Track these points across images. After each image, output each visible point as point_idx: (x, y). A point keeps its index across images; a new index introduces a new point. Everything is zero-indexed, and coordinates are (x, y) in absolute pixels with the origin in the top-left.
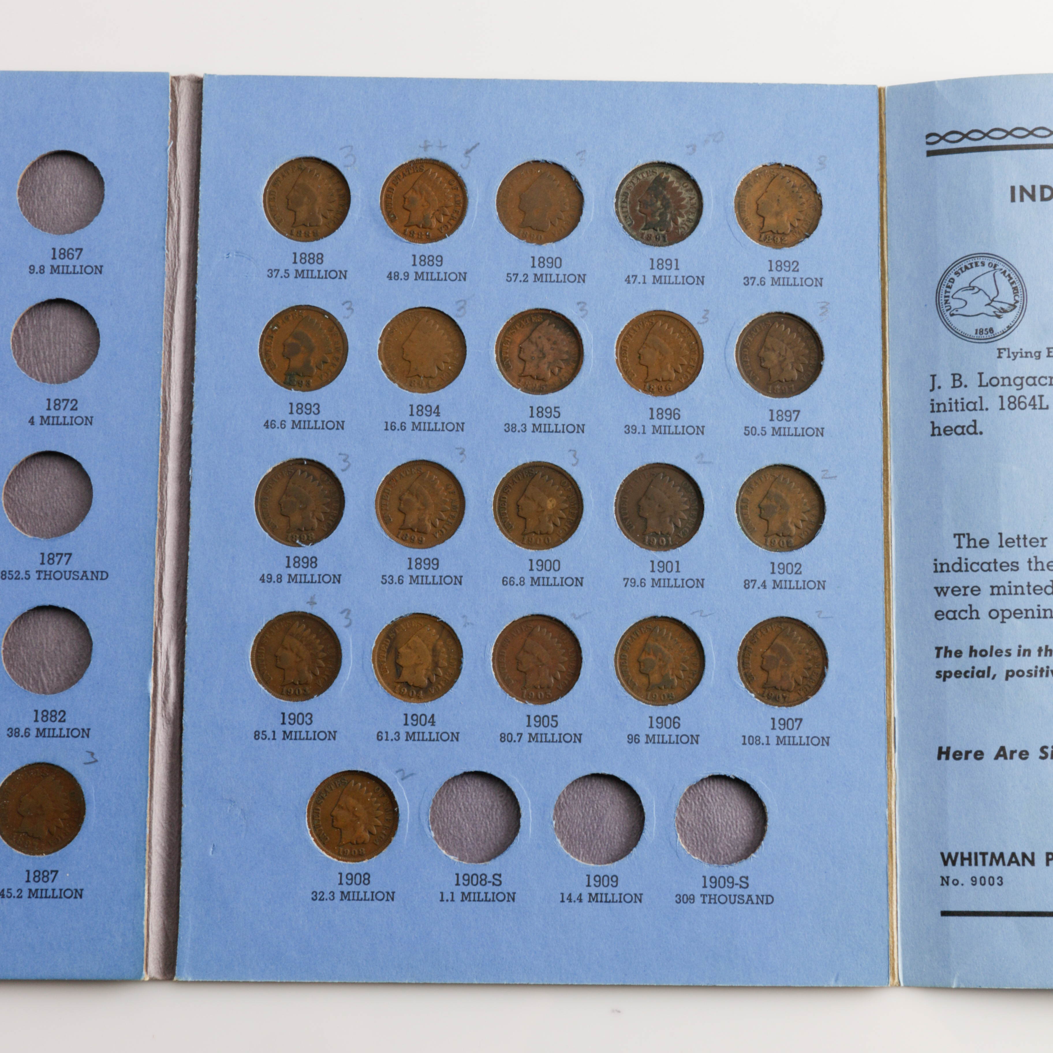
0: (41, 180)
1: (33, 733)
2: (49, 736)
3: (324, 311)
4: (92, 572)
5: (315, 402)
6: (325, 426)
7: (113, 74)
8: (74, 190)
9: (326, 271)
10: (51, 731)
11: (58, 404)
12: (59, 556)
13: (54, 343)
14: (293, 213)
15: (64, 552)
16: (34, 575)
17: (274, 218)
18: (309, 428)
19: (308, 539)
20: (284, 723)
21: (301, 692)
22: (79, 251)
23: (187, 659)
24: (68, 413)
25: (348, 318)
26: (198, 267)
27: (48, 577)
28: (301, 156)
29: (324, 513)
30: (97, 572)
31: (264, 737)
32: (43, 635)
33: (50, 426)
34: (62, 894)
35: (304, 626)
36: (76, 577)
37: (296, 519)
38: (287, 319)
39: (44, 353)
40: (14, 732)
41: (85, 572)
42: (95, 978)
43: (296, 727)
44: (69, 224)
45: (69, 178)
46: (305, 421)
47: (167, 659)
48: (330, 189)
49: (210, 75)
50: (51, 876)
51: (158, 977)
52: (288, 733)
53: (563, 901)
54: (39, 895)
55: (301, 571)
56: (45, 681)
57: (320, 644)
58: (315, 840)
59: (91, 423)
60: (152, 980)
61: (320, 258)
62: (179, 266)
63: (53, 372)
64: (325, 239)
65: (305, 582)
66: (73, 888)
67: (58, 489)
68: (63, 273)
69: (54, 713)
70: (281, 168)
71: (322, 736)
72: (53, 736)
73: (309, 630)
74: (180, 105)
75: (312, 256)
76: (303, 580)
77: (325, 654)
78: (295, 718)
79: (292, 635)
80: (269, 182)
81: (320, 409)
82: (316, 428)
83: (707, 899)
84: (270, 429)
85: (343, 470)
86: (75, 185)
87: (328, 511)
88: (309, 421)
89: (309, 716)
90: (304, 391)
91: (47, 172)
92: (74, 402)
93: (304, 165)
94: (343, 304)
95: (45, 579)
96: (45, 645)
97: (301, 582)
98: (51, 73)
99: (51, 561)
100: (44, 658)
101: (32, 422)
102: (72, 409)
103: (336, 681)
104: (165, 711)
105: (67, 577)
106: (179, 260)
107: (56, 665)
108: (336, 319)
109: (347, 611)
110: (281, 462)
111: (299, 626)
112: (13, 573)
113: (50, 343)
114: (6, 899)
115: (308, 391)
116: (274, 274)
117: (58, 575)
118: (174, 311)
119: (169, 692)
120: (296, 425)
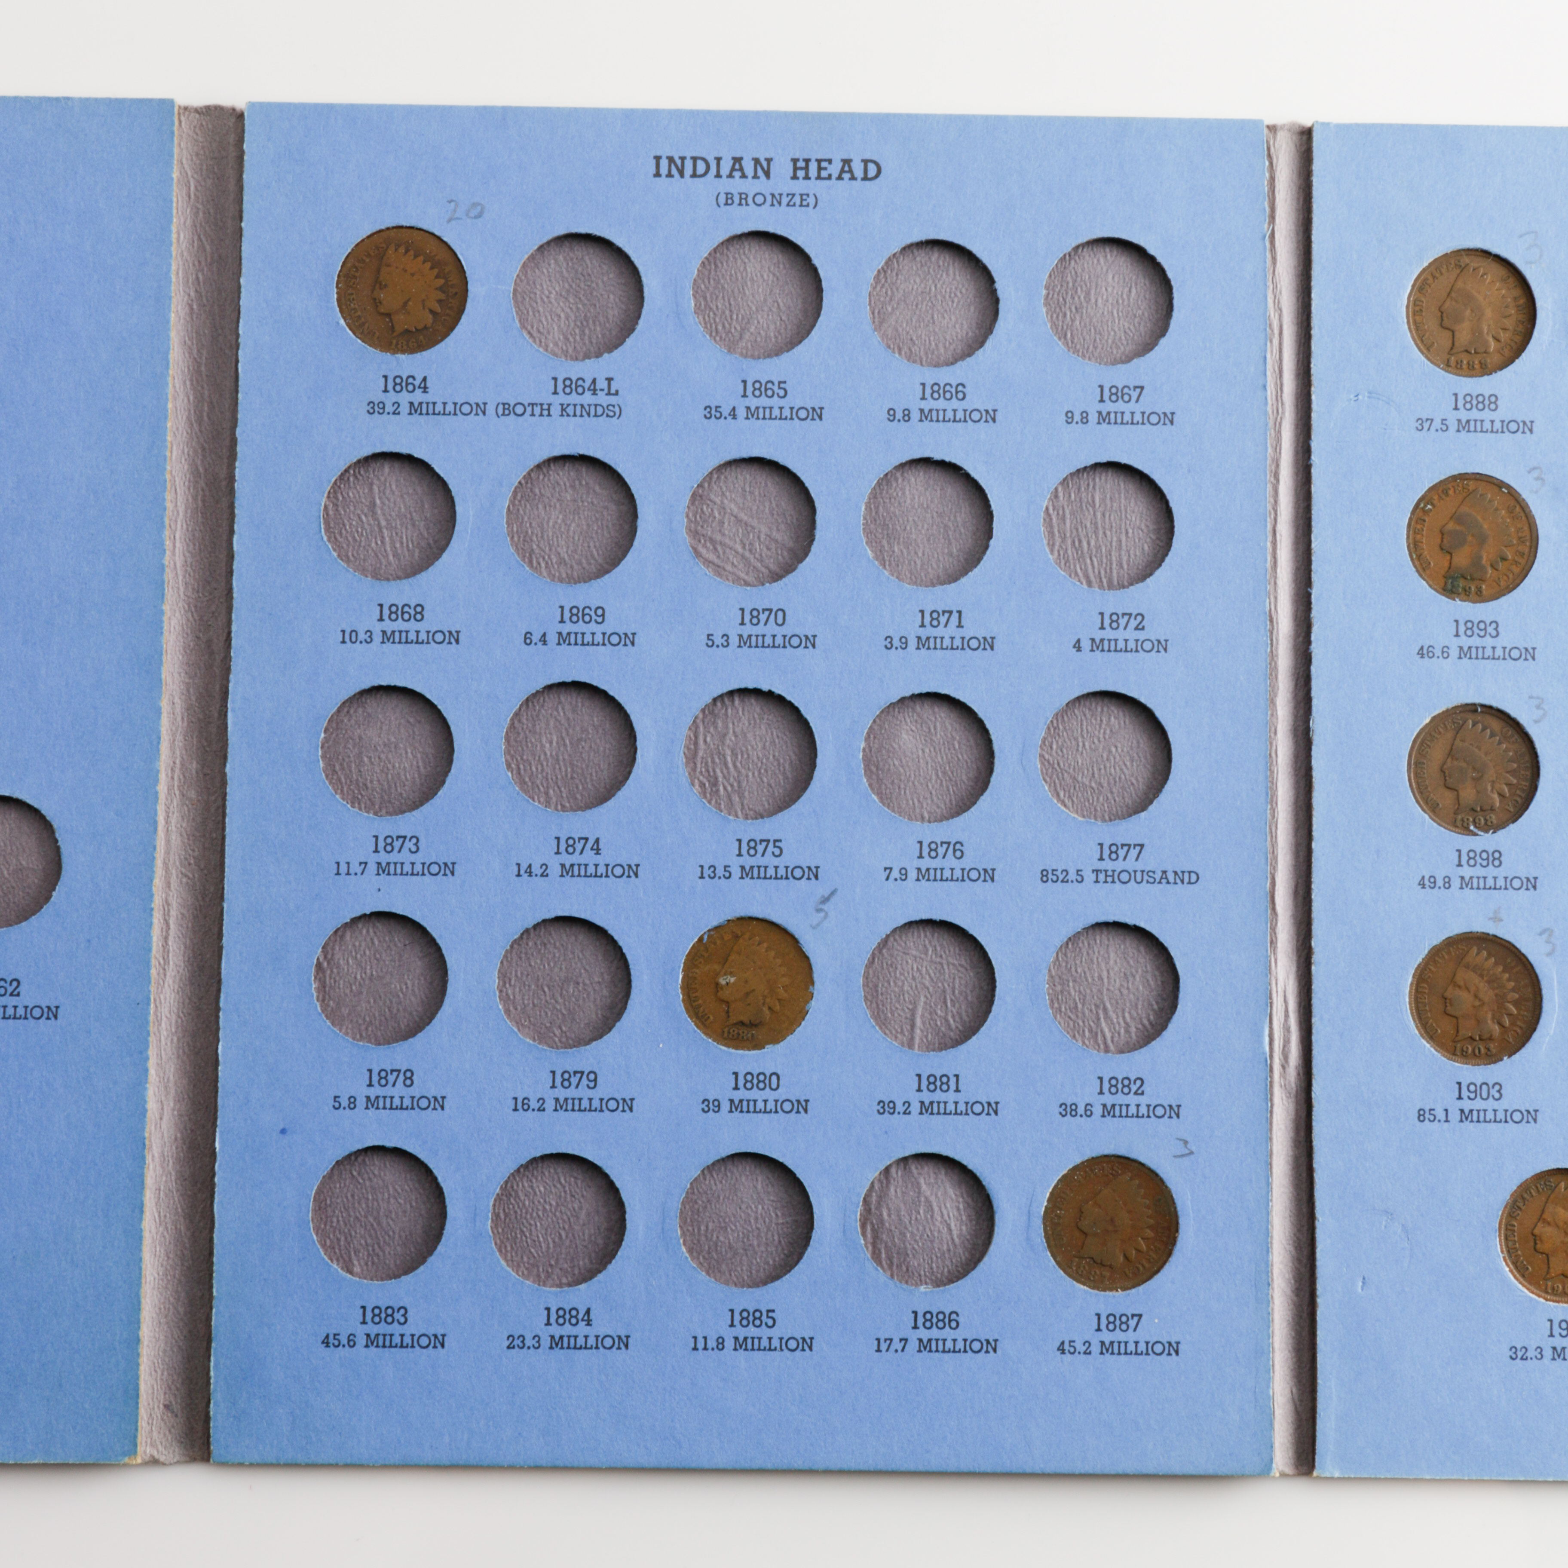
0: (1075, 281)
1: (1098, 1110)
2: (1121, 1116)
3: (1502, 482)
4: (1176, 873)
5: (1492, 619)
6: (1507, 655)
7: (1181, 121)
8: (1125, 296)
9: (1503, 422)
10: (1124, 1109)
11: (1115, 620)
12: (1126, 848)
13: (1104, 528)
14: (1450, 333)
15: (1132, 843)
16: (1090, 877)
17: (1422, 341)
18: (1483, 658)
19: (1486, 824)
20: (1460, 1098)
21: (1483, 1050)
22: (1138, 390)
23: (1315, 1001)
24: (1131, 634)
25: (1536, 492)
26: (1313, 415)
27: (1109, 879)
28: (1460, 247)
30: (1183, 872)
31: (1432, 1118)
32: (1103, 965)
33: (1106, 653)
34: (1150, 1349)
35: (1485, 953)
36: (1151, 880)
37: (1468, 794)
38: (1446, 492)
39: (1089, 543)
40: (1069, 1110)
41: (1164, 872)
42: (1202, 1473)
43: (1478, 1104)
44: (1118, 348)
45: (1116, 279)
46: (1477, 648)
47: (1285, 1001)
48: (1503, 297)
49: (1323, 124)
50: (1132, 1323)
52: (1467, 1112)
54: (1116, 1351)
55: (1479, 871)
56: (1108, 1035)
57: (1509, 980)
58: (1511, 1271)
59: (1165, 650)
60: (1283, 1475)
61: (1493, 401)
62: (1283, 413)
63: (1103, 572)
64: (1499, 373)
65: (1485, 888)
66: (1164, 1341)
67: (1116, 747)
68: (1116, 423)
69: (1126, 1082)
70: (1430, 264)
71: (1517, 1117)
72: (1127, 1116)
73: (1493, 960)
74: (1279, 169)
75: (1480, 399)
76: (1482, 885)
77: (1517, 996)
78: (1476, 1091)
79: (1467, 967)
80: (1413, 286)
81: (1500, 629)
82: (1494, 658)
84: (1426, 659)
85: (1536, 722)
86: (1127, 290)
87: (1515, 781)
88: (1484, 648)
89: (1497, 1087)
90: (1474, 602)
91: (1083, 270)
92: (1139, 618)
93: (1466, 260)
94: (1529, 472)
95: (1106, 882)
96: (1106, 980)
97: (1478, 888)
98: (1088, 119)
99: (1114, 856)
100: (1106, 998)
101: (1078, 646)
102: (1136, 628)
103: (1536, 1036)
104: (1285, 1079)
105: (1139, 879)
106: (1282, 404)
107: (1123, 1010)
108: (1519, 495)
109: (1547, 932)
110: (1444, 709)
111: (1478, 954)
112: (1058, 873)
113: (1097, 528)
114: (1068, 1355)
116: (1426, 425)
117: (1124, 877)
118: (1278, 481)
119: (1289, 1051)
120: (1465, 653)
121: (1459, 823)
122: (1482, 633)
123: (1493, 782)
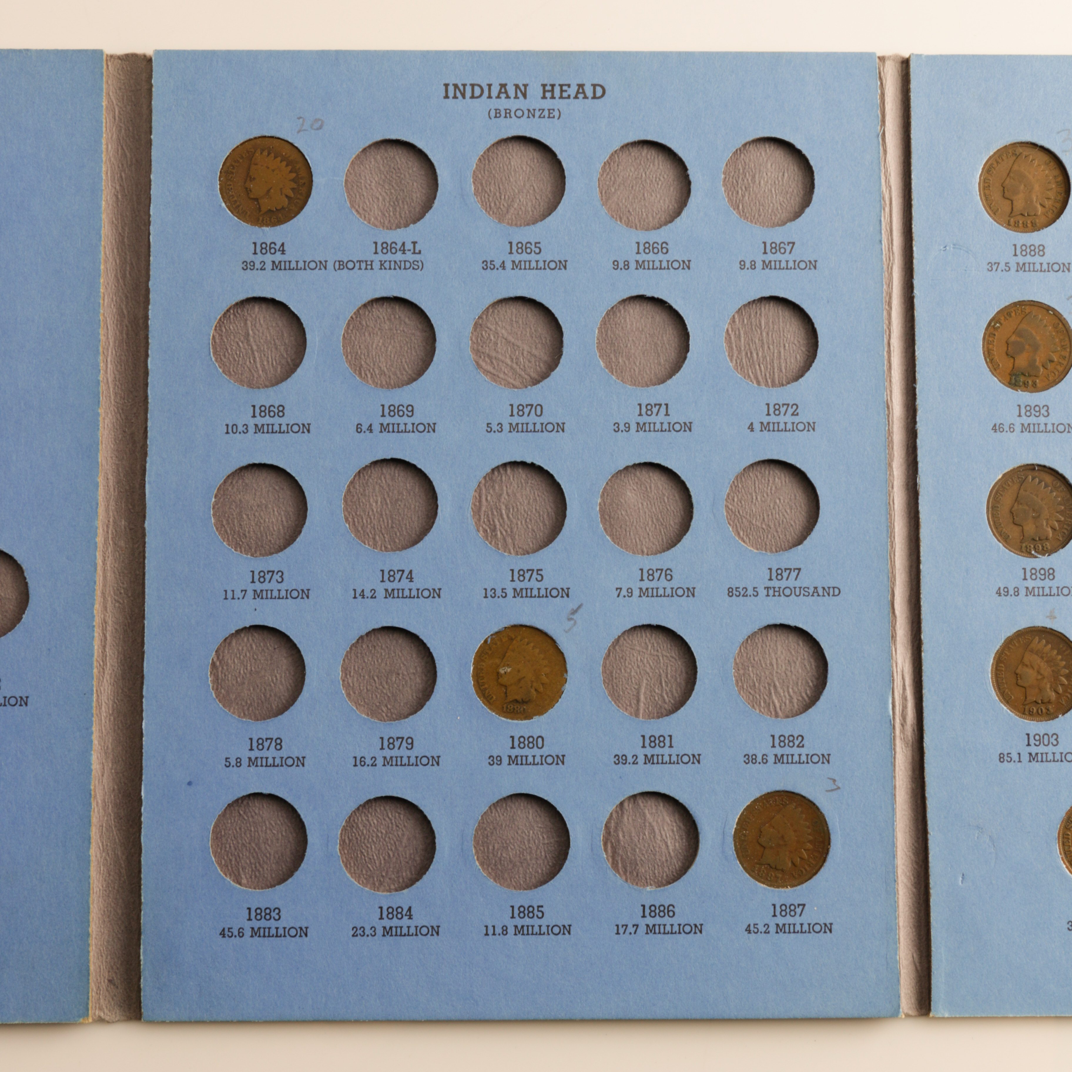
0: (744, 169)
1: (771, 759)
2: (788, 763)
3: (1049, 306)
4: (824, 588)
5: (1044, 404)
6: (1056, 429)
7: (817, 54)
8: (780, 179)
9: (1048, 264)
10: (790, 757)
11: (777, 409)
12: (788, 571)
13: (768, 343)
14: (1010, 202)
15: (792, 567)
16: (763, 592)
17: (990, 208)
18: (1038, 432)
19: (1043, 549)
20: (1029, 745)
21: (1044, 710)
22: (791, 245)
23: (924, 678)
24: (789, 418)
26: (915, 261)
27: (777, 594)
28: (1016, 141)
29: (1058, 521)
30: (829, 588)
31: (1009, 759)
32: (773, 655)
33: (771, 433)
34: (811, 928)
35: (1044, 641)
36: (807, 594)
37: (1030, 528)
38: (1009, 314)
39: (757, 354)
40: (750, 759)
41: (816, 588)
42: (850, 1016)
43: (1042, 749)
44: (776, 215)
45: (773, 167)
46: (1034, 424)
47: (903, 678)
48: (1047, 176)
49: (917, 55)
50: (798, 910)
51: (911, 1012)
52: (1034, 755)
54: (787, 930)
55: (1039, 583)
56: (778, 705)
57: (1062, 660)
58: (1067, 867)
59: (814, 429)
60: (907, 1016)
61: (1041, 250)
62: (894, 260)
63: (768, 375)
64: (1045, 229)
65: (1043, 595)
66: (821, 923)
67: (780, 499)
68: (775, 268)
69: (791, 738)
70: (995, 153)
71: (1069, 757)
72: (792, 763)
74: (887, 87)
75: (1032, 248)
76: (1041, 593)
78: (1040, 739)
79: (1032, 651)
80: (983, 169)
81: (1050, 411)
82: (1046, 432)
84: (998, 433)
86: (781, 174)
87: (1063, 519)
88: (1039, 424)
89: (1055, 737)
90: (1031, 392)
91: (750, 160)
92: (795, 407)
93: (1020, 150)
94: (1068, 299)
95: (774, 596)
96: (775, 666)
97: (1039, 595)
98: (752, 53)
99: (779, 577)
100: (775, 679)
101: (751, 428)
102: (793, 415)
104: (904, 734)
105: (797, 593)
106: (893, 253)
107: (788, 687)
108: (1062, 315)
110: (1011, 468)
112: (740, 590)
113: (763, 343)
114: (753, 934)
115: (1035, 392)
116: (995, 267)
117: (787, 592)
118: (891, 308)
119: (907, 714)
120: (1025, 428)
121: (1024, 549)
122: (1037, 414)
123: (1047, 519)
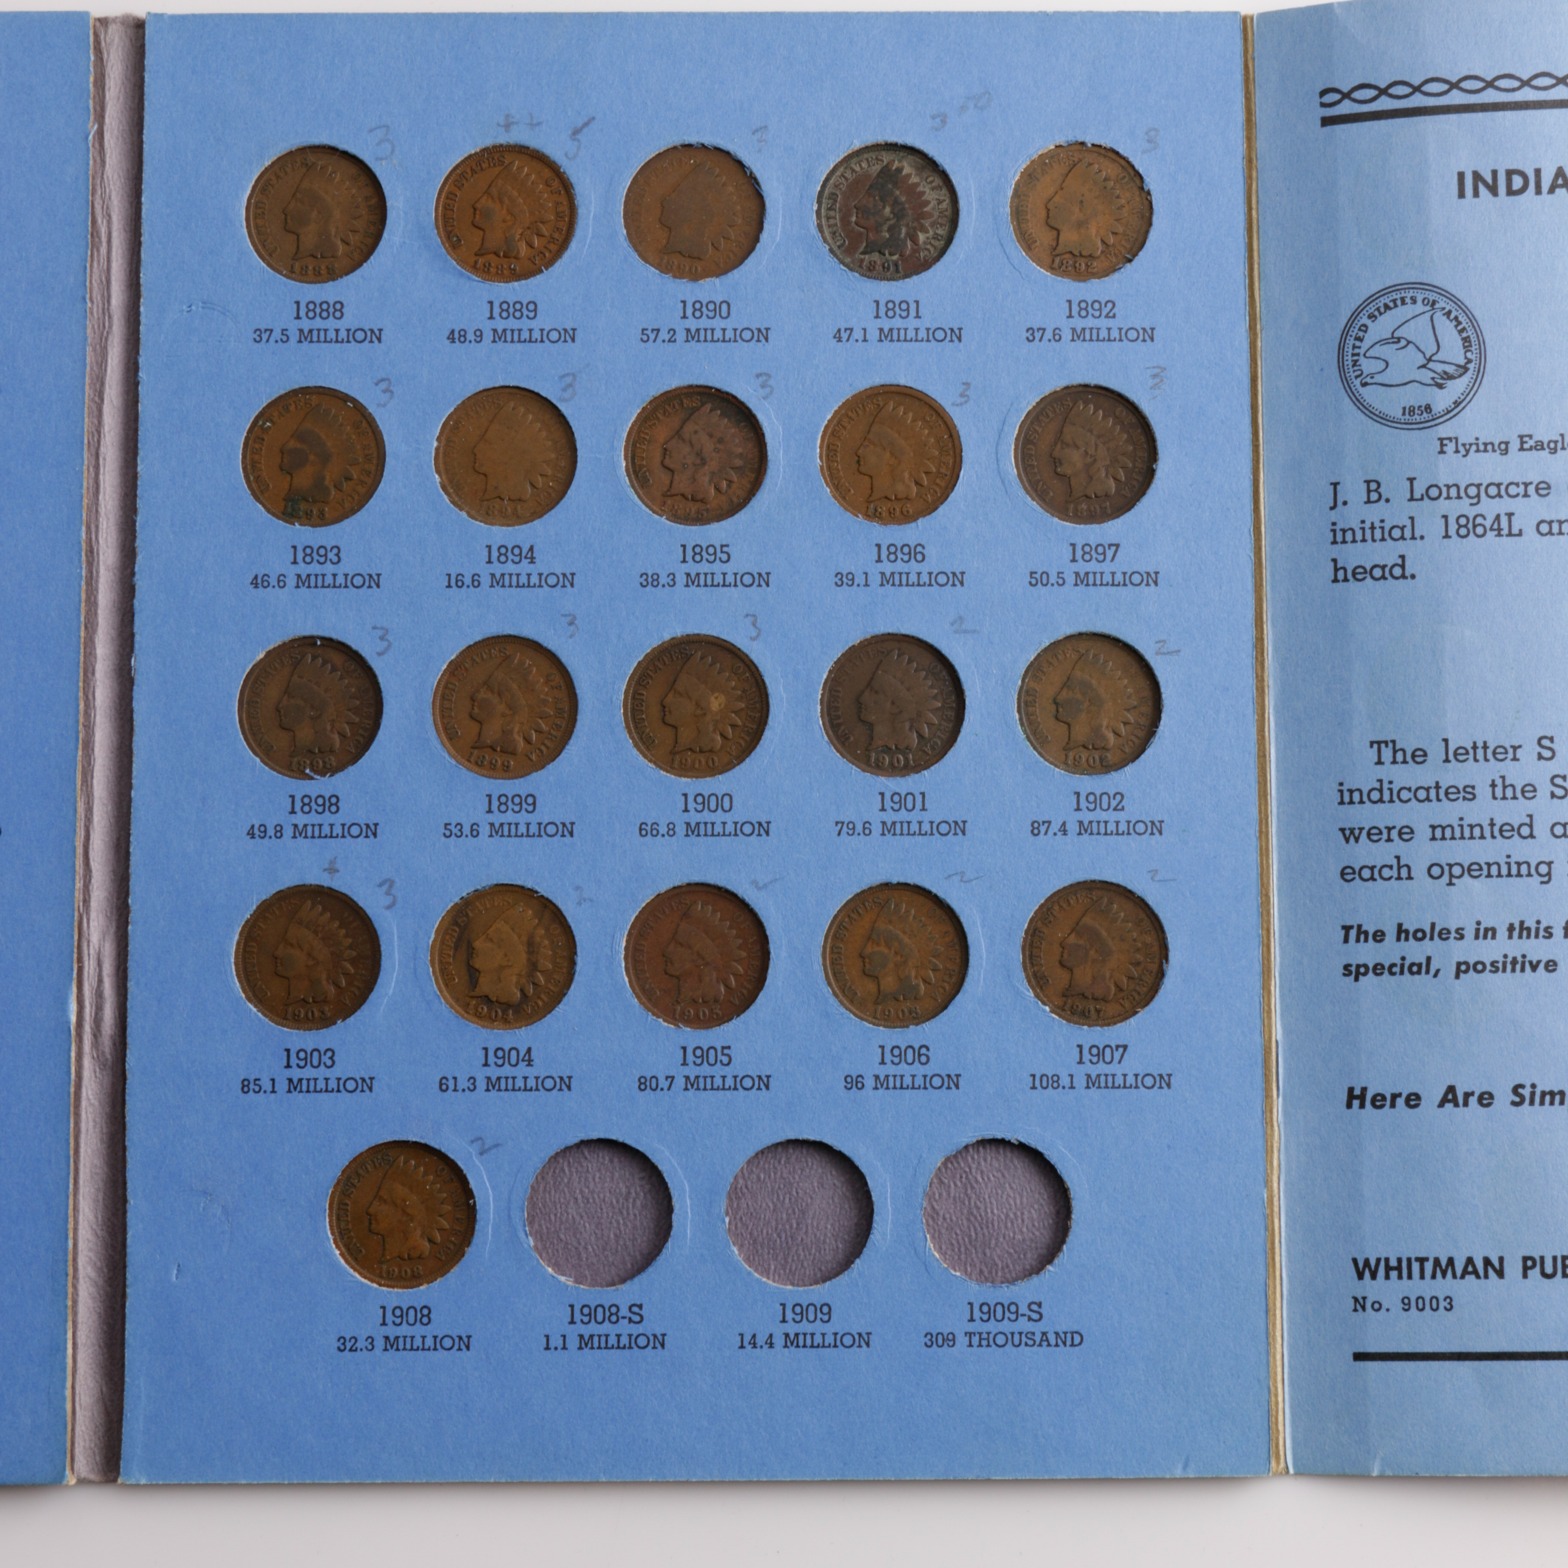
3: (347, 395)
5: (334, 543)
6: (349, 582)
9: (348, 330)
17: (264, 246)
18: (323, 586)
19: (324, 767)
21: (317, 1014)
23: (131, 964)
25: (384, 406)
26: (142, 328)
28: (305, 144)
29: (351, 724)
31: (257, 1089)
37: (305, 734)
38: (287, 409)
43: (309, 1072)
46: (316, 576)
47: (100, 964)
48: (353, 196)
49: (156, 15)
51: (92, 1477)
52: (295, 1081)
53: (742, 1347)
55: (313, 818)
58: (342, 1254)
60: (82, 1482)
61: (338, 309)
62: (110, 327)
64: (345, 278)
65: (320, 837)
70: (273, 164)
71: (351, 1085)
73: (328, 915)
74: (109, 65)
75: (325, 306)
76: (317, 834)
78: (306, 1058)
80: (254, 187)
81: (342, 555)
82: (334, 587)
83: (975, 1340)
84: (261, 589)
85: (379, 654)
87: (357, 720)
88: (324, 575)
89: (329, 1054)
90: (314, 526)
93: (311, 158)
94: (377, 384)
97: (313, 837)
103: (373, 996)
104: (97, 1049)
106: (110, 317)
108: (366, 409)
109: (388, 884)
110: (279, 643)
111: (312, 908)
115: (321, 526)
116: (265, 336)
118: (102, 400)
119: (102, 1019)
120: (302, 581)
121: (294, 767)
122: (322, 560)
123: (333, 722)
